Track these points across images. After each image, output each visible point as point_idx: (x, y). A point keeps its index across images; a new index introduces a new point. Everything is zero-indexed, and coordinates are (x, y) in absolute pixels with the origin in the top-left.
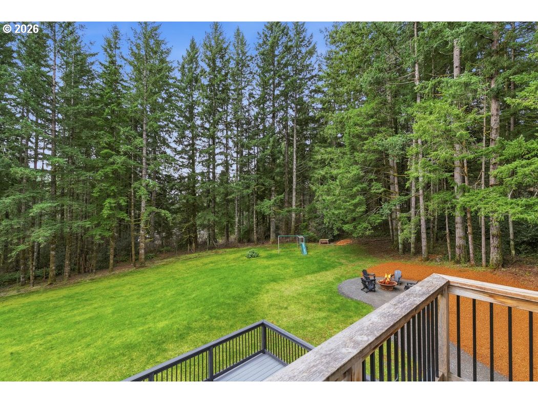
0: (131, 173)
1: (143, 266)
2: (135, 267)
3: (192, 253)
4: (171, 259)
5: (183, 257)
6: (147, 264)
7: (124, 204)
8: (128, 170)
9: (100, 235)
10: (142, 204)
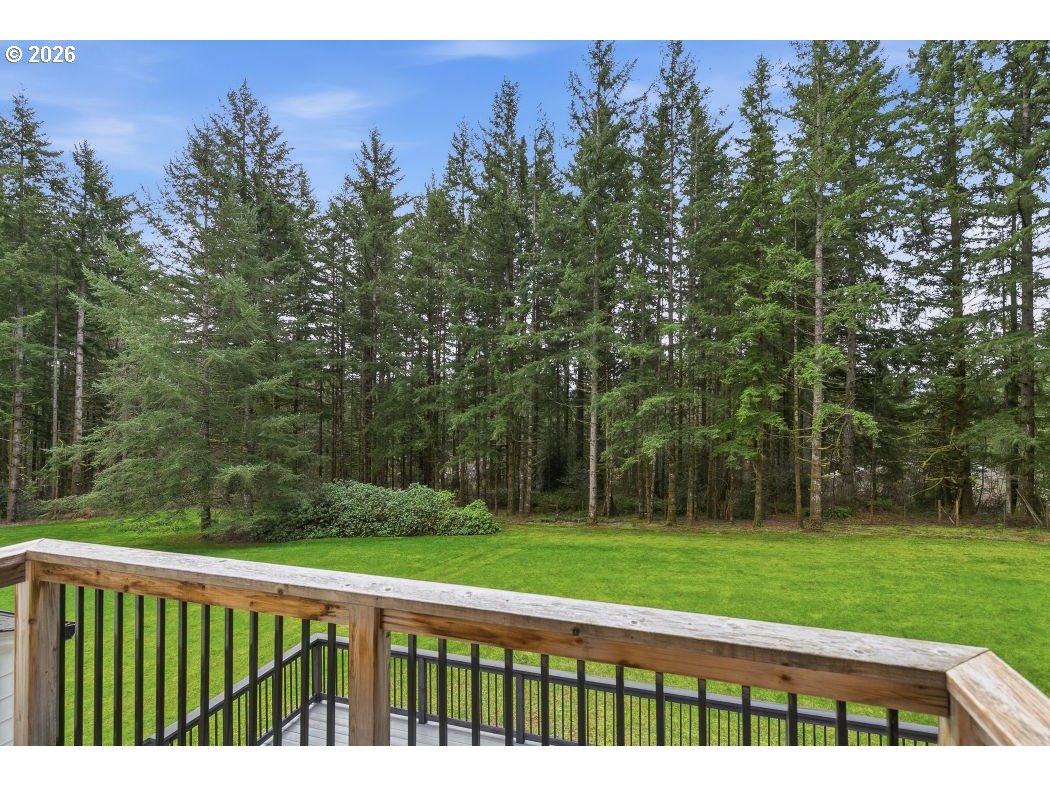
0: (794, 334)
1: (817, 528)
2: (802, 527)
3: (954, 526)
4: (887, 529)
5: (921, 529)
6: (829, 527)
7: (776, 397)
8: (785, 330)
9: (735, 454)
10: (815, 397)
